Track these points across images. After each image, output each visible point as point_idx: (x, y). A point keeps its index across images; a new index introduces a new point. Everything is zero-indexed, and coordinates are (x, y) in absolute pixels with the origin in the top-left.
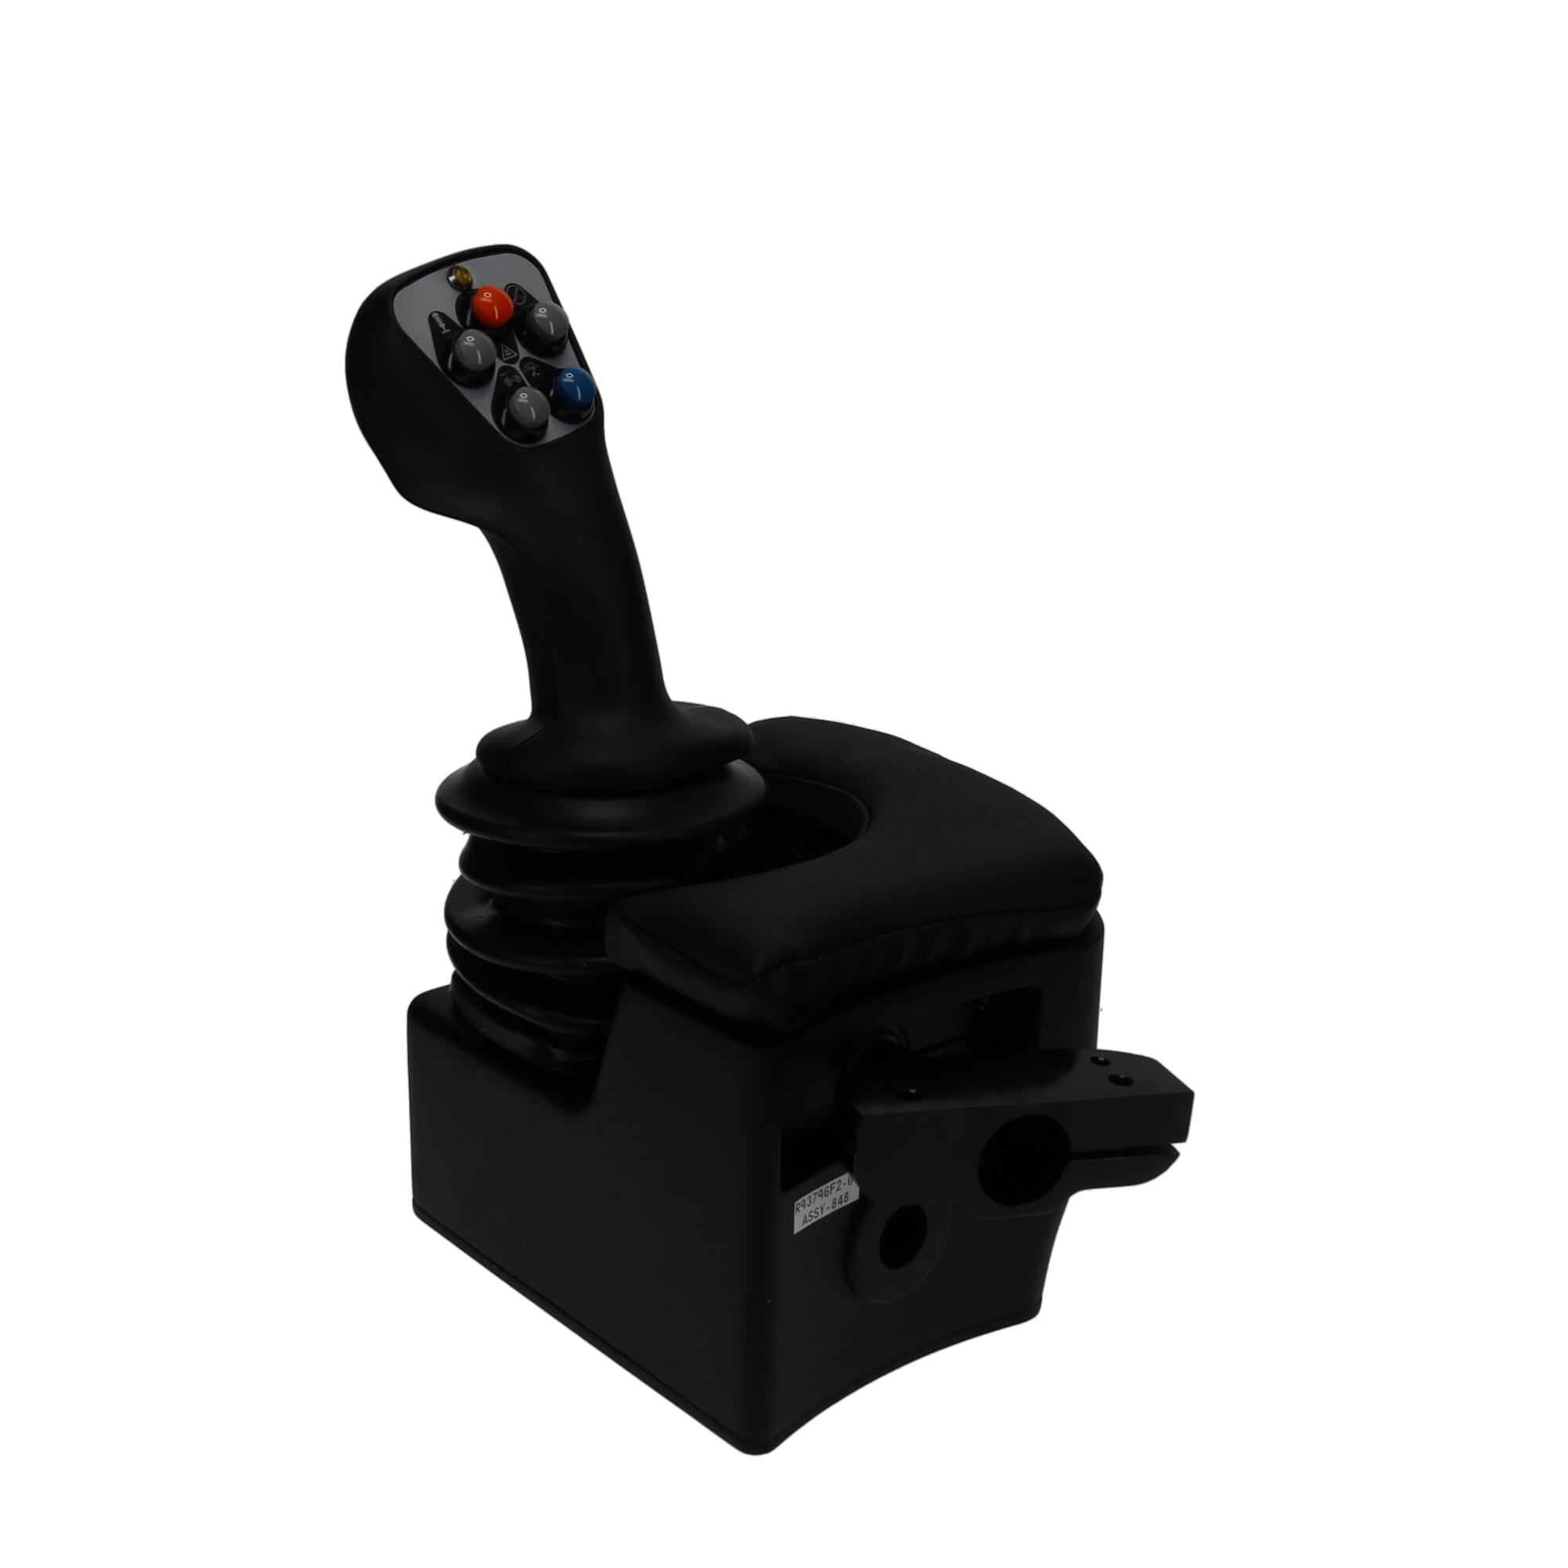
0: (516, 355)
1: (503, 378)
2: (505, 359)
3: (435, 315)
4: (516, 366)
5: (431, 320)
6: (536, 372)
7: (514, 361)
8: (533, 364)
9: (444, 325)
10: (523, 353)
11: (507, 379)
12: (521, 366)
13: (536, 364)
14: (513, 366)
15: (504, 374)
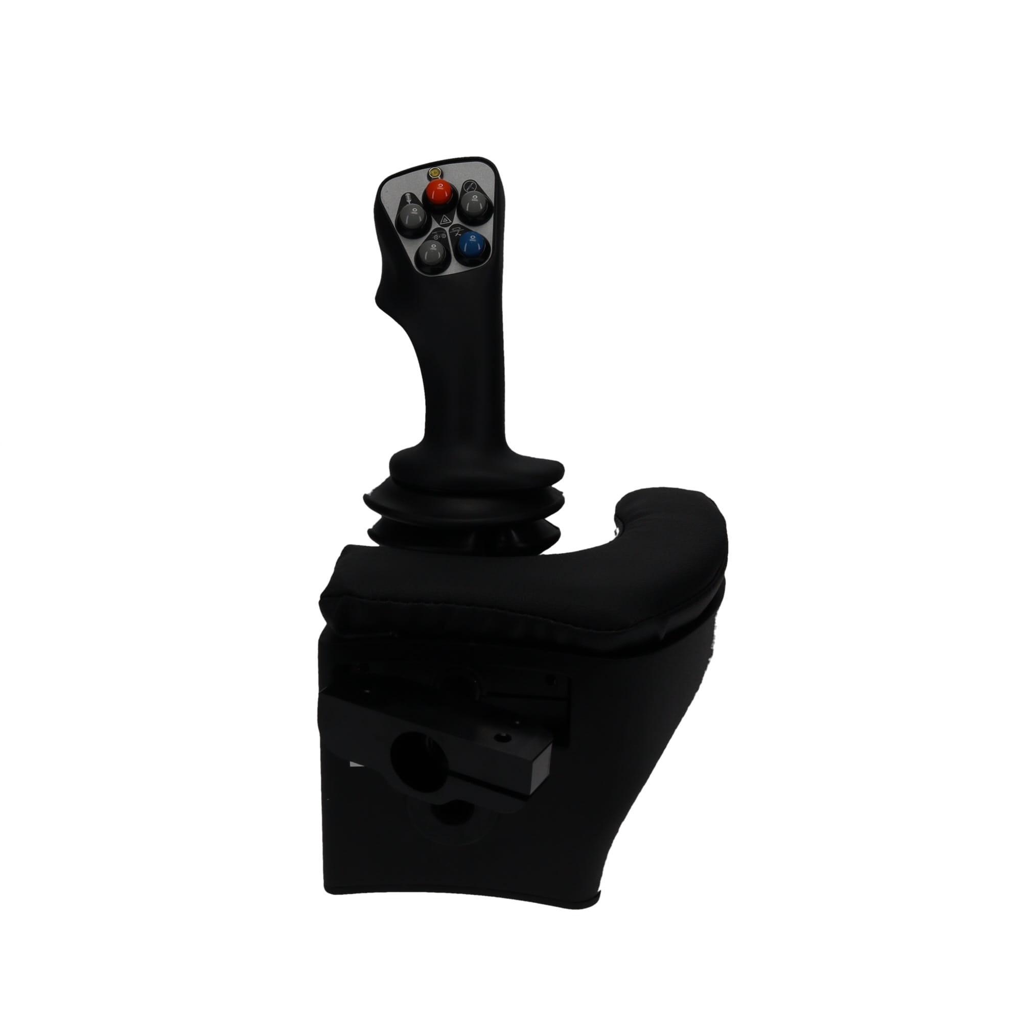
0: (450, 222)
1: (435, 234)
2: (441, 224)
3: (408, 195)
4: (447, 229)
5: (404, 198)
6: (459, 233)
7: (446, 225)
8: (460, 228)
9: (410, 201)
10: (456, 221)
11: (436, 236)
12: (450, 230)
13: (462, 229)
14: (445, 228)
15: (436, 232)
